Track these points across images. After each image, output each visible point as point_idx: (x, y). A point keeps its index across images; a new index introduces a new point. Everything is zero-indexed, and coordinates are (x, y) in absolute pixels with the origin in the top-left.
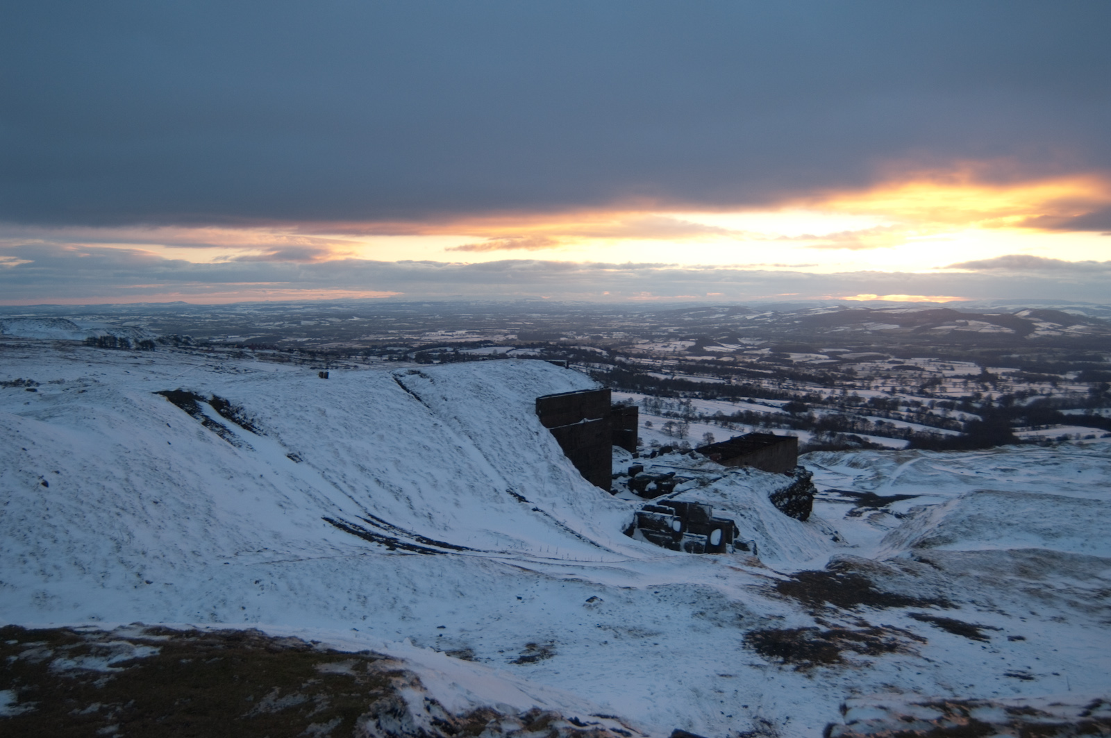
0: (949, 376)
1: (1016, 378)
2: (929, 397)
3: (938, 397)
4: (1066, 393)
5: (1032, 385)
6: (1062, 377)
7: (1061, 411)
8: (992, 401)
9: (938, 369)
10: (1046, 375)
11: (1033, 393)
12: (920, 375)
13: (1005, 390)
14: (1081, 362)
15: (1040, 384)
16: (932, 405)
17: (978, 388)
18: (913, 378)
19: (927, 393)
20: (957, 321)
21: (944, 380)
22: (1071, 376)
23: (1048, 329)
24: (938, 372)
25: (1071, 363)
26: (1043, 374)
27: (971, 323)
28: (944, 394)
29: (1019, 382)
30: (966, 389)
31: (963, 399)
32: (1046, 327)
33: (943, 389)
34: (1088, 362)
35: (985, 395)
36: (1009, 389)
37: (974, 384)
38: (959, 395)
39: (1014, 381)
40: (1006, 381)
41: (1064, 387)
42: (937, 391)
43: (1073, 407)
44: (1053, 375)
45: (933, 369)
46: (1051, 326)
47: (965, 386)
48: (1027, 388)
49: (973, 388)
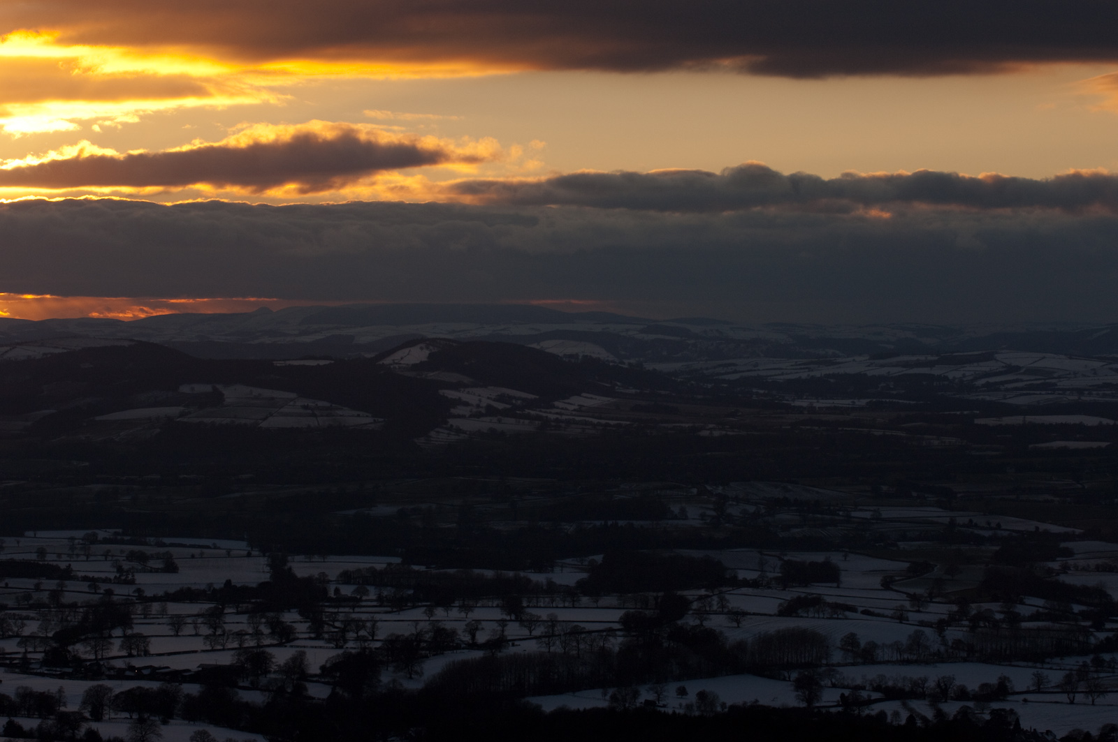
0: (161, 593)
1: (386, 592)
2: (85, 678)
3: (120, 675)
4: (549, 636)
5: (440, 613)
6: (538, 578)
7: (535, 700)
8: (305, 677)
9: (120, 569)
10: (489, 573)
11: (442, 641)
12: (55, 595)
13: (351, 635)
14: (598, 523)
15: (466, 608)
16: (96, 705)
17: (257, 634)
18: (31, 607)
19: (78, 661)
20: (185, 389)
21: (139, 609)
22: (567, 576)
23: (491, 411)
24: (118, 581)
25: (569, 528)
26: (477, 571)
27: (233, 394)
28: (138, 663)
29: (398, 604)
30: (216, 639)
31: (206, 675)
32: (485, 402)
33: (136, 644)
34: (621, 523)
35: (281, 656)
36: (362, 633)
37: (244, 618)
38: (191, 664)
39: (381, 600)
40: (354, 602)
41: (544, 614)
42: (116, 649)
43: (573, 685)
44: (511, 574)
45: (103, 569)
46: (501, 399)
47: (214, 627)
48: (424, 626)
49: (240, 635)
